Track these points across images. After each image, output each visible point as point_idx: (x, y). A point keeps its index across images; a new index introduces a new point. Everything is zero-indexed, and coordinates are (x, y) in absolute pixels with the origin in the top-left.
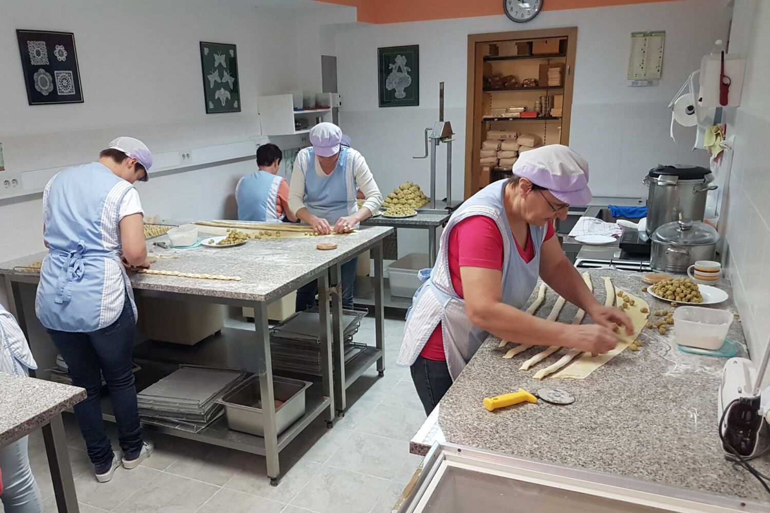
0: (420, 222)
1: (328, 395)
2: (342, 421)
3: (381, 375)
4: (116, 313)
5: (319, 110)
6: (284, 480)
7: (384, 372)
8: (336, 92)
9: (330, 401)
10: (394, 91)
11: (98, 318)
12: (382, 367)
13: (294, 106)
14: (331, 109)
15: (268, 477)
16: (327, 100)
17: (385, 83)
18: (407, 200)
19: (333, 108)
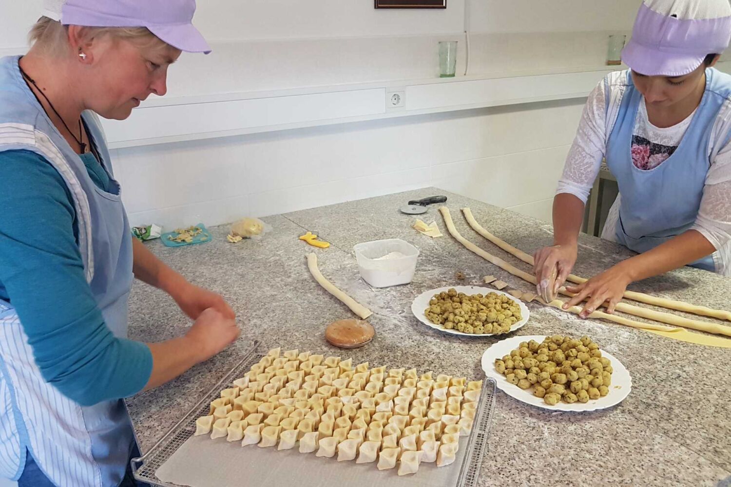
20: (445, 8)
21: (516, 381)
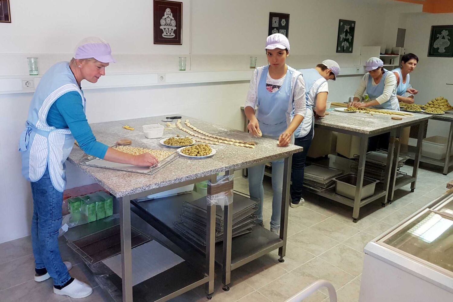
0: (446, 117)
1: (386, 190)
2: (389, 206)
3: (412, 191)
4: (307, 132)
5: (393, 56)
6: (359, 222)
7: (415, 190)
8: (403, 47)
9: (386, 193)
10: (438, 48)
11: (299, 133)
12: (414, 187)
13: (380, 52)
14: (399, 56)
15: (353, 218)
16: (398, 51)
17: (433, 44)
18: (439, 106)
19: (400, 55)
20: (182, 45)
21: (185, 153)
